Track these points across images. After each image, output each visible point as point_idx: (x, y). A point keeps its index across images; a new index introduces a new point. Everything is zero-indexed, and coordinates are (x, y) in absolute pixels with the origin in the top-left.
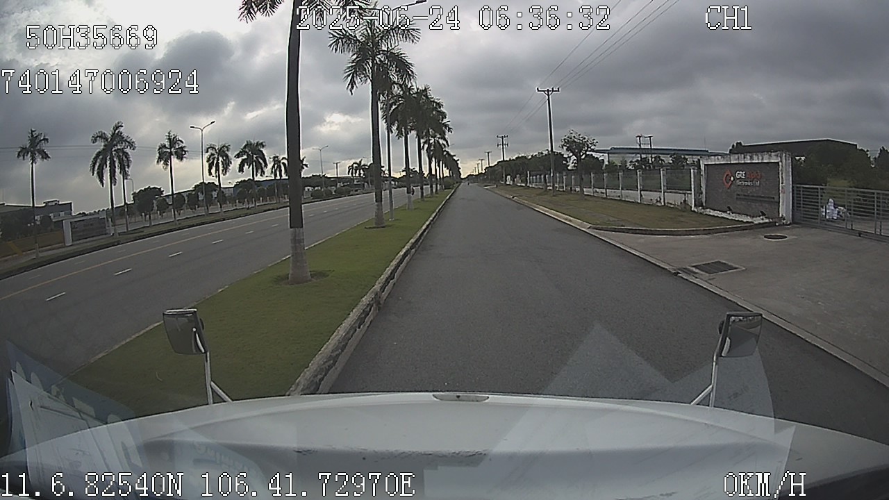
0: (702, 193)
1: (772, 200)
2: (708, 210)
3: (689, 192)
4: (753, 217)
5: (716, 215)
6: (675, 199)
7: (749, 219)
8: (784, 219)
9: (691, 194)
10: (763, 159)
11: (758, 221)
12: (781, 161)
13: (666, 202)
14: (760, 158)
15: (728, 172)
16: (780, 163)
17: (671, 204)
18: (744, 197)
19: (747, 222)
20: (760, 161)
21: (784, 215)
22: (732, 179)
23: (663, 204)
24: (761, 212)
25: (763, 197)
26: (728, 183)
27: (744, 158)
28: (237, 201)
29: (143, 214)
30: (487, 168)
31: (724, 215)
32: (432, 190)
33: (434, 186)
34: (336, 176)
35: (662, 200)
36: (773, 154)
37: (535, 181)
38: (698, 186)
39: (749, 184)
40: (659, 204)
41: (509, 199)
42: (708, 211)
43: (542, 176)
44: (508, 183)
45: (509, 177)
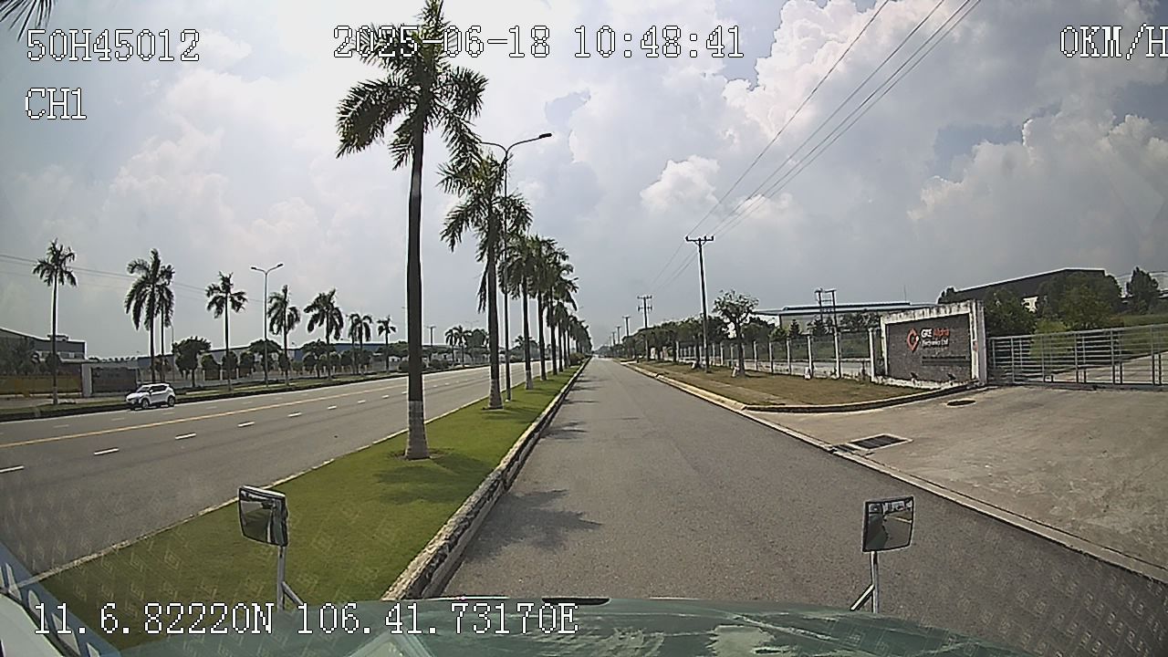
0: (883, 359)
1: (963, 360)
2: (890, 379)
3: (868, 359)
4: (941, 382)
5: (899, 385)
6: (851, 370)
7: (936, 386)
8: (977, 382)
9: (869, 362)
10: (950, 312)
11: (947, 386)
12: (972, 312)
13: (842, 373)
14: (948, 311)
15: (913, 332)
16: (970, 315)
17: (848, 376)
18: (930, 360)
19: (935, 389)
20: (948, 315)
21: (977, 376)
22: (917, 339)
23: (838, 376)
24: (950, 375)
25: (954, 358)
26: (913, 344)
27: (930, 312)
28: (304, 368)
29: (184, 372)
30: (625, 338)
31: (909, 384)
32: (555, 366)
33: (558, 361)
34: (430, 344)
35: (837, 373)
36: (962, 304)
37: (685, 354)
38: (879, 351)
39: (936, 343)
40: (833, 377)
41: (653, 377)
42: (890, 381)
43: (695, 348)
44: (652, 358)
45: (653, 350)
